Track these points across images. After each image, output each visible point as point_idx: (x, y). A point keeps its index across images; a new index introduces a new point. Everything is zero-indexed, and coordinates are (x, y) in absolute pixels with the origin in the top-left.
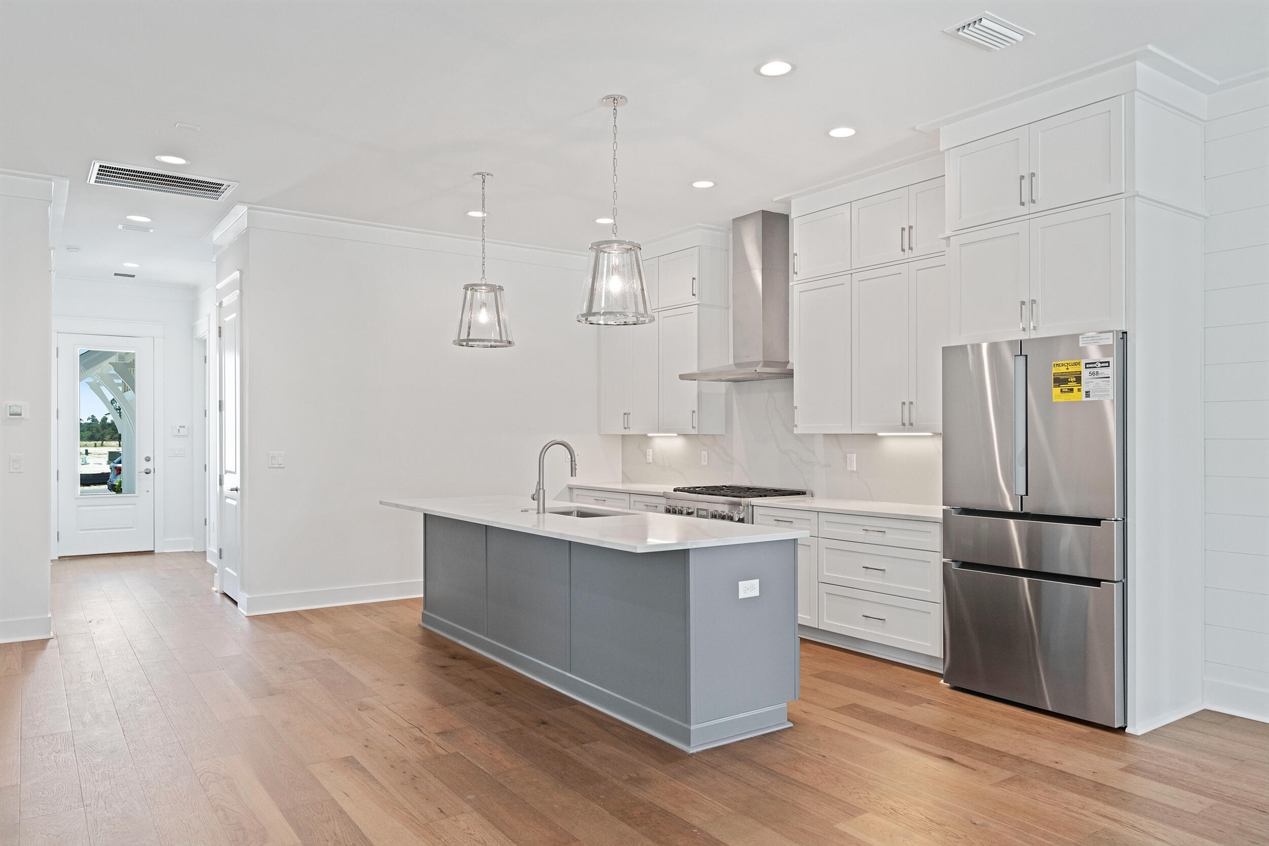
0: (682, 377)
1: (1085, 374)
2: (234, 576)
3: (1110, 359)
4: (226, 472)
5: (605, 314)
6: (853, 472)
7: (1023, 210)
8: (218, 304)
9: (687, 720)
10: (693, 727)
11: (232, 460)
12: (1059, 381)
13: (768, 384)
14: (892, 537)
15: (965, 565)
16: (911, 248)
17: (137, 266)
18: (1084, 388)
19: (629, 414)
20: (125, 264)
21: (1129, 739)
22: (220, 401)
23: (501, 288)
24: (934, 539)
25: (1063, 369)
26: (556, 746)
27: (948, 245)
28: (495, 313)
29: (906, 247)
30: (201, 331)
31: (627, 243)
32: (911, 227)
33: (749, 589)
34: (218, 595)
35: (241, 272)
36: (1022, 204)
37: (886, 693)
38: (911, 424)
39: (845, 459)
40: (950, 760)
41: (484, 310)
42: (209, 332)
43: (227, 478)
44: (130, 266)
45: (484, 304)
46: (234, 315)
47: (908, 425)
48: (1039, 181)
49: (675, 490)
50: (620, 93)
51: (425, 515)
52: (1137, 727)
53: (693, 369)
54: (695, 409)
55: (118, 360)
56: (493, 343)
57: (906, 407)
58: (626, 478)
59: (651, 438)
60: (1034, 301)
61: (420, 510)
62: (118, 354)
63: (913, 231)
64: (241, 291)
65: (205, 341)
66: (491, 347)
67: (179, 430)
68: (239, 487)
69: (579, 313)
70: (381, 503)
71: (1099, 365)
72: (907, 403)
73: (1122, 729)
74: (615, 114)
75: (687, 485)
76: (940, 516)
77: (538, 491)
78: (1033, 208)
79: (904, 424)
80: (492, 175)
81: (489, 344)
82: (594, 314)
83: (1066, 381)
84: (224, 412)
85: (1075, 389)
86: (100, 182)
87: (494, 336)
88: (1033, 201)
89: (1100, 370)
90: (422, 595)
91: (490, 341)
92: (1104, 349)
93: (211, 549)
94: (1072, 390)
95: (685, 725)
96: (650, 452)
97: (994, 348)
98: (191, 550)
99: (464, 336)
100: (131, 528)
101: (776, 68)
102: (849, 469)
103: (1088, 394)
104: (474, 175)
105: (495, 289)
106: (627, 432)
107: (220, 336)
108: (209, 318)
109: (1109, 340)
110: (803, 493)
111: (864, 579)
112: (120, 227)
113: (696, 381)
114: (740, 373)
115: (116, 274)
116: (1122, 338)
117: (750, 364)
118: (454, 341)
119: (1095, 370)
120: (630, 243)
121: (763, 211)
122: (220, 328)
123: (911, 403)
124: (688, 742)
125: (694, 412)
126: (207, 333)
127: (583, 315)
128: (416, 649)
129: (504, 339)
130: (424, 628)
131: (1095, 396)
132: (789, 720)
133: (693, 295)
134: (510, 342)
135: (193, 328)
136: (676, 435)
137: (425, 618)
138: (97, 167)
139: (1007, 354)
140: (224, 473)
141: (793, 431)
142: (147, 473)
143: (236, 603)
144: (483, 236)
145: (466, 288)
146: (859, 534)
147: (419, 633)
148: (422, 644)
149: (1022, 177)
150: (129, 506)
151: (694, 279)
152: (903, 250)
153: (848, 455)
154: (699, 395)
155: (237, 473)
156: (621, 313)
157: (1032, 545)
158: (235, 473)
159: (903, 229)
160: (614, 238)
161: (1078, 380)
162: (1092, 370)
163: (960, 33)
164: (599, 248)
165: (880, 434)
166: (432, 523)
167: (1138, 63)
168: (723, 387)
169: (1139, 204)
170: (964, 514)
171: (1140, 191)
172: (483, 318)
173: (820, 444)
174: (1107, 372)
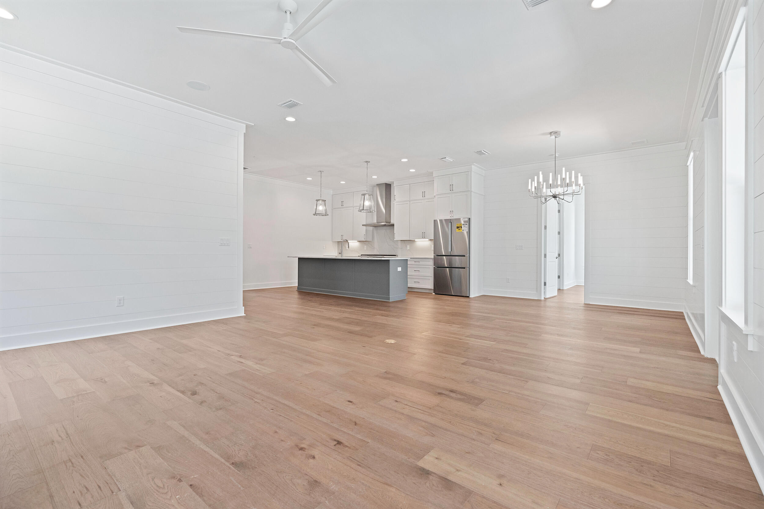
0: (363, 225)
3: (467, 223)
5: (365, 210)
6: (408, 250)
7: (451, 192)
9: (389, 295)
10: (390, 297)
12: (458, 228)
13: (385, 228)
14: (421, 263)
15: (438, 267)
16: (425, 197)
19: (343, 235)
21: (470, 299)
24: (431, 263)
25: (458, 225)
28: (324, 207)
29: (424, 196)
32: (425, 192)
33: (399, 269)
38: (425, 237)
41: (321, 206)
47: (424, 237)
48: (454, 186)
49: (361, 255)
50: (369, 161)
51: (299, 258)
52: (472, 296)
53: (365, 224)
54: (365, 234)
56: (324, 215)
60: (453, 211)
66: (322, 216)
70: (288, 257)
72: (424, 233)
73: (469, 297)
76: (433, 257)
78: (453, 192)
80: (323, 172)
83: (459, 228)
85: (461, 229)
87: (324, 213)
88: (453, 190)
89: (465, 226)
91: (322, 214)
92: (465, 222)
97: (441, 221)
101: (405, 160)
102: (407, 249)
104: (319, 171)
105: (325, 201)
106: (341, 240)
109: (467, 220)
110: (396, 255)
111: (414, 273)
113: (366, 227)
114: (378, 225)
116: (469, 219)
117: (381, 222)
118: (313, 214)
121: (386, 184)
123: (424, 232)
124: (389, 300)
127: (361, 210)
129: (326, 214)
130: (297, 291)
131: (464, 230)
134: (328, 215)
136: (358, 241)
137: (298, 288)
139: (444, 222)
141: (394, 239)
144: (321, 187)
145: (317, 201)
146: (413, 263)
149: (450, 185)
153: (407, 246)
154: (366, 230)
156: (369, 210)
157: (450, 262)
159: (423, 192)
161: (461, 227)
162: (463, 225)
163: (442, 159)
164: (364, 195)
165: (416, 240)
166: (301, 260)
167: (472, 166)
168: (371, 228)
169: (472, 193)
170: (438, 256)
171: (473, 190)
172: (321, 208)
173: (399, 243)
174: (467, 226)
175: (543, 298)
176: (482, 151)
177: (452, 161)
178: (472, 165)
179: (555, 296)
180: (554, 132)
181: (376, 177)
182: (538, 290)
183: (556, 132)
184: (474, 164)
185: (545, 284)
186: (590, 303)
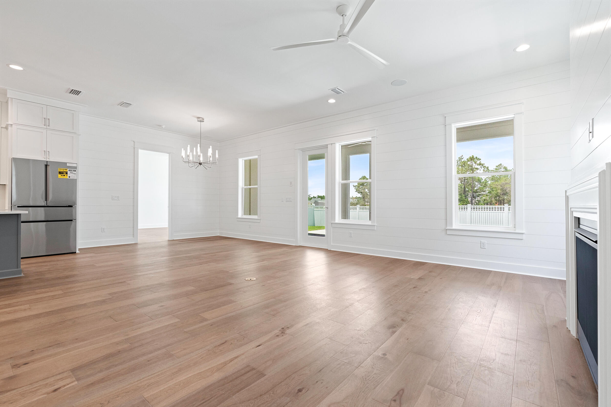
1: (69, 172)
12: (61, 173)
18: (68, 175)
25: (62, 170)
27: (11, 127)
36: (44, 125)
60: (48, 151)
71: (73, 171)
73: (75, 253)
83: (63, 173)
85: (66, 175)
88: (48, 126)
94: (64, 176)
103: (69, 177)
131: (72, 178)
149: (44, 118)
161: (67, 173)
162: (71, 172)
174: (75, 172)
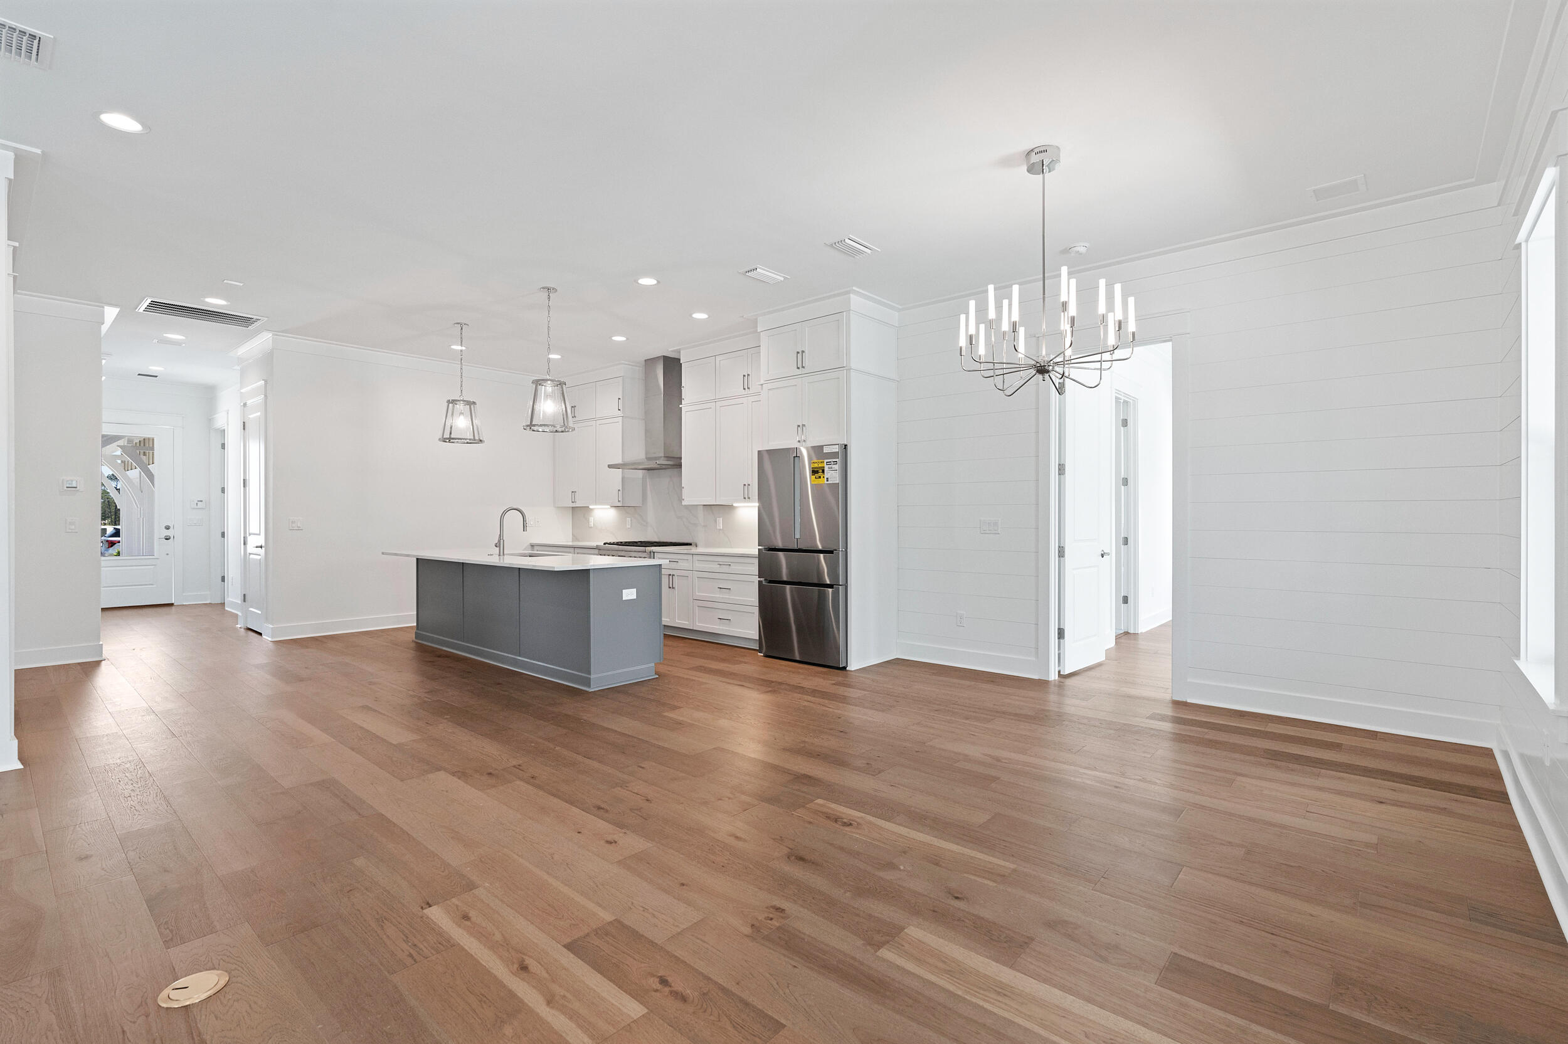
0: (610, 466)
1: (826, 469)
2: (258, 614)
3: (837, 460)
4: (250, 534)
5: (541, 425)
6: (720, 530)
7: (798, 372)
8: (242, 404)
10: (592, 677)
11: (256, 523)
12: (815, 472)
13: (666, 472)
14: (735, 568)
15: (770, 582)
16: (748, 388)
17: (163, 369)
18: (825, 476)
19: (575, 492)
20: (150, 368)
21: (849, 673)
22: (244, 480)
23: (474, 403)
24: (754, 567)
25: (816, 465)
26: (507, 693)
27: (762, 389)
28: (470, 420)
29: (746, 387)
30: (220, 421)
31: (556, 381)
32: (748, 375)
33: (629, 594)
34: (242, 630)
35: (266, 381)
36: (798, 368)
37: (723, 660)
38: (749, 498)
39: (716, 521)
40: (743, 686)
41: (462, 417)
42: (228, 425)
43: (250, 539)
44: (154, 369)
45: (462, 413)
46: (259, 414)
47: (747, 498)
48: (806, 355)
49: (605, 544)
50: (553, 287)
51: (417, 559)
52: (854, 665)
53: (619, 461)
55: (128, 443)
56: (468, 441)
57: (746, 487)
58: (575, 538)
59: (592, 510)
60: (804, 425)
61: (414, 556)
62: (127, 438)
63: (750, 377)
64: (266, 396)
65: (224, 430)
66: (467, 443)
67: (197, 504)
68: (263, 545)
69: (524, 425)
70: (383, 553)
71: (832, 463)
72: (747, 485)
73: (844, 668)
74: (549, 298)
75: (616, 541)
76: (757, 553)
77: (499, 541)
78: (803, 371)
79: (745, 498)
80: (468, 325)
81: (466, 441)
82: (534, 425)
83: (818, 471)
84: (248, 488)
85: (822, 476)
86: (148, 311)
87: (469, 436)
88: (803, 367)
89: (833, 466)
90: (415, 624)
91: (466, 439)
92: (835, 454)
93: (230, 599)
94: (820, 477)
95: (588, 676)
96: (591, 519)
98: (208, 602)
99: (447, 435)
100: (152, 585)
101: (647, 281)
102: (718, 528)
103: (828, 479)
104: (455, 324)
105: (471, 404)
106: (574, 505)
107: (244, 429)
108: (228, 413)
109: (839, 449)
110: (690, 544)
111: (718, 595)
112: (155, 341)
113: (621, 470)
114: (652, 465)
115: (139, 375)
116: (845, 448)
117: (656, 458)
118: (439, 439)
119: (830, 466)
120: (558, 381)
121: (665, 358)
122: (244, 423)
123: (749, 485)
124: (589, 686)
125: (619, 490)
126: (226, 424)
127: (528, 426)
128: (411, 654)
129: (477, 438)
130: (415, 642)
131: (832, 479)
132: (656, 674)
133: (619, 410)
134: (481, 441)
135: (210, 420)
136: (609, 507)
137: (417, 636)
138: (149, 301)
140: (248, 535)
141: (681, 503)
142: (166, 539)
143: (260, 634)
144: (462, 363)
145: (449, 402)
146: (715, 567)
147: (413, 645)
148: (416, 651)
149: (798, 353)
150: (150, 567)
151: (619, 399)
152: (744, 389)
153: (717, 519)
154: (623, 478)
155: (261, 534)
156: (552, 426)
158: (259, 534)
159: (744, 376)
160: (548, 377)
161: (824, 471)
163: (747, 274)
164: (538, 383)
165: (734, 505)
166: (422, 564)
167: (851, 295)
168: (640, 473)
169: (853, 373)
170: (769, 552)
171: (853, 366)
172: (461, 423)
173: (701, 513)
174: (836, 467)
175: (1053, 676)
176: (847, 241)
177: (782, 279)
178: (848, 293)
179: (1099, 665)
180: (1036, 150)
181: (624, 339)
182: (1040, 650)
183: (1042, 149)
184: (854, 288)
185: (1061, 634)
186: (1189, 701)
